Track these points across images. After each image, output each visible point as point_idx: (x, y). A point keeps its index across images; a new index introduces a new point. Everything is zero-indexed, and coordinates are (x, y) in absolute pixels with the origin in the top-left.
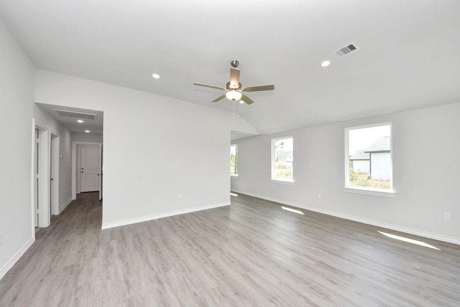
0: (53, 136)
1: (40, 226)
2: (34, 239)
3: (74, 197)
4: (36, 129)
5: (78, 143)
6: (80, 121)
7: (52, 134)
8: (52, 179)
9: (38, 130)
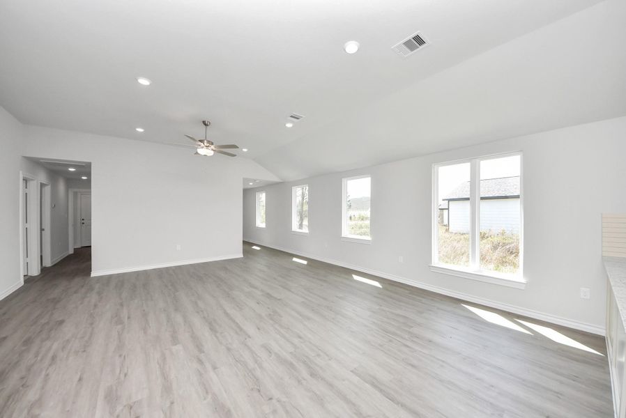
0: (42, 185)
1: (29, 274)
2: (23, 283)
3: (71, 252)
4: (24, 180)
5: (76, 190)
6: (72, 170)
7: (41, 183)
8: (42, 230)
9: (26, 180)
